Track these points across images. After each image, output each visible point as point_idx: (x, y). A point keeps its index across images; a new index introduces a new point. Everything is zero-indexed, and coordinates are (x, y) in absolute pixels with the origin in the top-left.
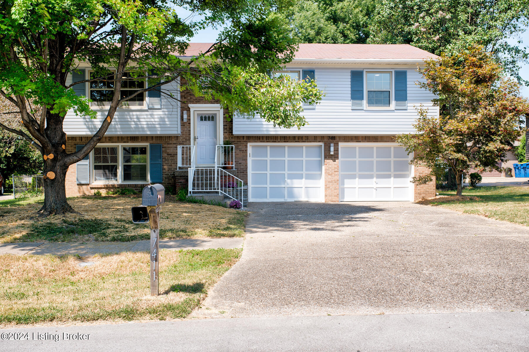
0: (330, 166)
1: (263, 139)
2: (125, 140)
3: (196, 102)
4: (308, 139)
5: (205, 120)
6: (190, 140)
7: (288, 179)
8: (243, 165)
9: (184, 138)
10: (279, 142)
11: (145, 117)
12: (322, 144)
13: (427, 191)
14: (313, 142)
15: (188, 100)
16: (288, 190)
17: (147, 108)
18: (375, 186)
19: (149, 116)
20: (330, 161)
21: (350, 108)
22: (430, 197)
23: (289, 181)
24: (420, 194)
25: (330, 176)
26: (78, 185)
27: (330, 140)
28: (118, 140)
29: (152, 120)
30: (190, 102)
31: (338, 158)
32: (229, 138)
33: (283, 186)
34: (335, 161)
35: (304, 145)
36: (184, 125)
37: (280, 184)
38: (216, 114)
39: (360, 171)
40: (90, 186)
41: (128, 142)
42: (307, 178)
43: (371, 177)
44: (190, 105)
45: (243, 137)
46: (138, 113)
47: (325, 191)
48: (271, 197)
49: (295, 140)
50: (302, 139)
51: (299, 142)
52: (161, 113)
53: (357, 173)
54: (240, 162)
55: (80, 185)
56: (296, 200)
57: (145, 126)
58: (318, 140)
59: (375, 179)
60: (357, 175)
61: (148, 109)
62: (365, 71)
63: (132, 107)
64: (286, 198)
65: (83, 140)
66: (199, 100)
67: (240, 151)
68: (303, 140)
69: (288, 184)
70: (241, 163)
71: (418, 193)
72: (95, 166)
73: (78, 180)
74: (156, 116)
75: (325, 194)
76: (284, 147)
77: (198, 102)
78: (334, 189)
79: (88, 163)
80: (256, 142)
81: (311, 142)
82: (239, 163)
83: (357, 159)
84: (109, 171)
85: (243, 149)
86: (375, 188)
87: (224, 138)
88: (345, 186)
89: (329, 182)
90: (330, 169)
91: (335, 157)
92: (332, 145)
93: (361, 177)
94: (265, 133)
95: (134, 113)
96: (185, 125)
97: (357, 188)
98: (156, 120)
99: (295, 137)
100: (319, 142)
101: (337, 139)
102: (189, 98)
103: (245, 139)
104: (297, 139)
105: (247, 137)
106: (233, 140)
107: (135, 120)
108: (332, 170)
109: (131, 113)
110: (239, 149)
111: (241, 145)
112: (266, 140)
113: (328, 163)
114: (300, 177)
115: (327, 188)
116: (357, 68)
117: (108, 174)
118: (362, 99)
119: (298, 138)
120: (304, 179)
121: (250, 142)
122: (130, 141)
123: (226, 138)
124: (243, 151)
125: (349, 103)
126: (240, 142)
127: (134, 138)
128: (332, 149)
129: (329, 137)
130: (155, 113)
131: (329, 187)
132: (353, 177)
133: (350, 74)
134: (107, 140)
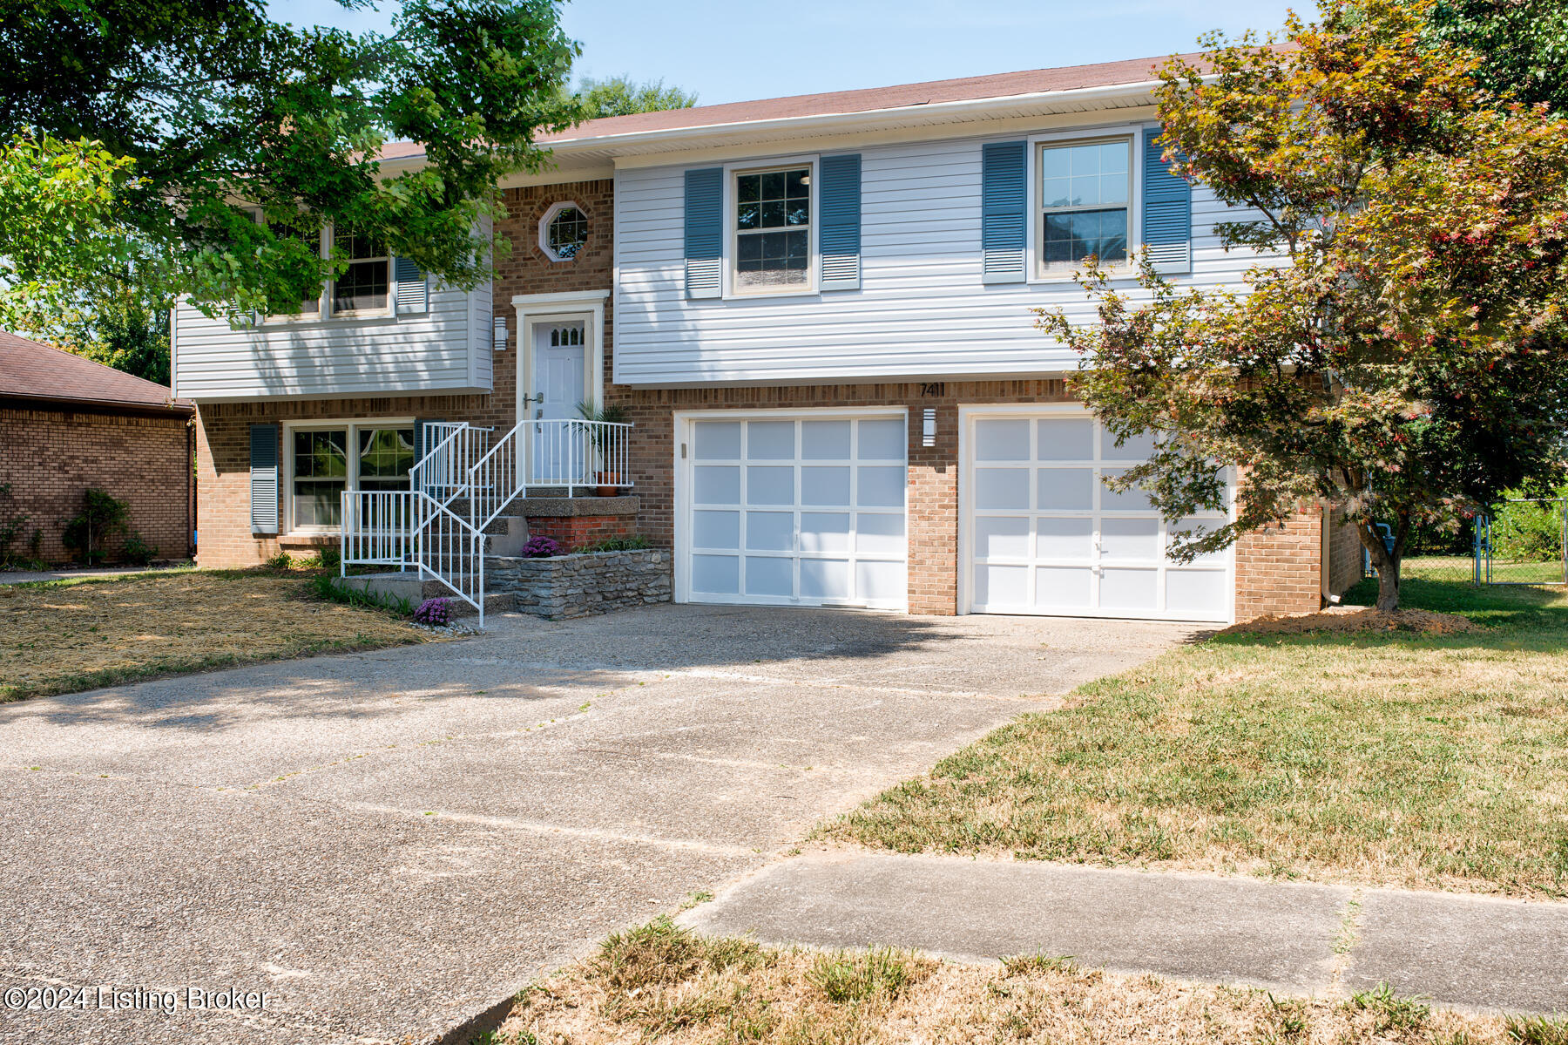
0: (927, 488)
1: (716, 397)
2: (359, 410)
3: (532, 287)
4: (854, 393)
5: (565, 343)
6: (514, 405)
7: (803, 530)
8: (657, 484)
9: (501, 400)
10: (763, 406)
11: (391, 339)
12: (901, 410)
13: (1285, 588)
14: (870, 404)
15: (511, 283)
16: (802, 567)
17: (392, 315)
18: (1094, 561)
19: (400, 338)
20: (929, 471)
21: (979, 279)
22: (1300, 609)
23: (808, 538)
24: (1255, 597)
25: (924, 524)
26: (255, 536)
27: (928, 397)
28: (343, 409)
29: (408, 348)
30: (517, 288)
31: (953, 458)
32: (621, 397)
33: (788, 553)
34: (944, 471)
35: (855, 417)
36: (501, 362)
37: (782, 548)
38: (582, 322)
39: (1041, 506)
40: (282, 540)
41: (365, 416)
42: (862, 530)
43: (1082, 528)
44: (517, 300)
45: (660, 391)
46: (374, 330)
47: (910, 574)
48: (750, 590)
49: (813, 398)
50: (836, 396)
51: (824, 405)
52: (429, 327)
53: (1033, 512)
54: (650, 472)
55: (260, 536)
56: (830, 600)
57: (391, 367)
58: (889, 396)
59: (1096, 537)
60: (1033, 523)
61: (397, 315)
62: (1031, 141)
63: (363, 314)
64: (797, 594)
65: (266, 412)
66: (541, 281)
67: (649, 437)
68: (840, 399)
69: (803, 548)
70: (651, 478)
71: (1250, 594)
72: (296, 483)
73: (255, 522)
74: (416, 337)
75: (910, 585)
76: (791, 423)
77: (538, 287)
78: (941, 570)
79: (274, 476)
80: (696, 408)
81: (863, 404)
82: (647, 478)
83: (1034, 464)
84: (329, 500)
85: (660, 431)
86: (1097, 569)
87: (605, 398)
88: (991, 559)
89: (923, 543)
90: (927, 499)
91: (943, 457)
92: (929, 413)
93: (1048, 528)
94: (707, 377)
95: (366, 330)
96: (504, 359)
97: (1031, 569)
98: (419, 347)
99: (813, 387)
100: (892, 403)
101: (952, 392)
102: (514, 276)
103: (665, 397)
104: (819, 393)
105: (670, 391)
106: (631, 403)
107: (368, 350)
108: (933, 501)
109: (359, 331)
110: (647, 431)
111: (651, 419)
112: (726, 400)
113: (919, 476)
114: (840, 524)
115: (915, 563)
116: (1003, 132)
117: (326, 507)
118: (1023, 244)
119: (824, 392)
120: (852, 533)
121: (678, 408)
122: (369, 413)
123: (611, 397)
124: (657, 437)
125: (976, 262)
126: (650, 408)
127: (380, 404)
128: (929, 427)
129: (924, 385)
130: (414, 328)
131: (921, 562)
132: (1017, 527)
133: (979, 157)
134: (319, 411)
